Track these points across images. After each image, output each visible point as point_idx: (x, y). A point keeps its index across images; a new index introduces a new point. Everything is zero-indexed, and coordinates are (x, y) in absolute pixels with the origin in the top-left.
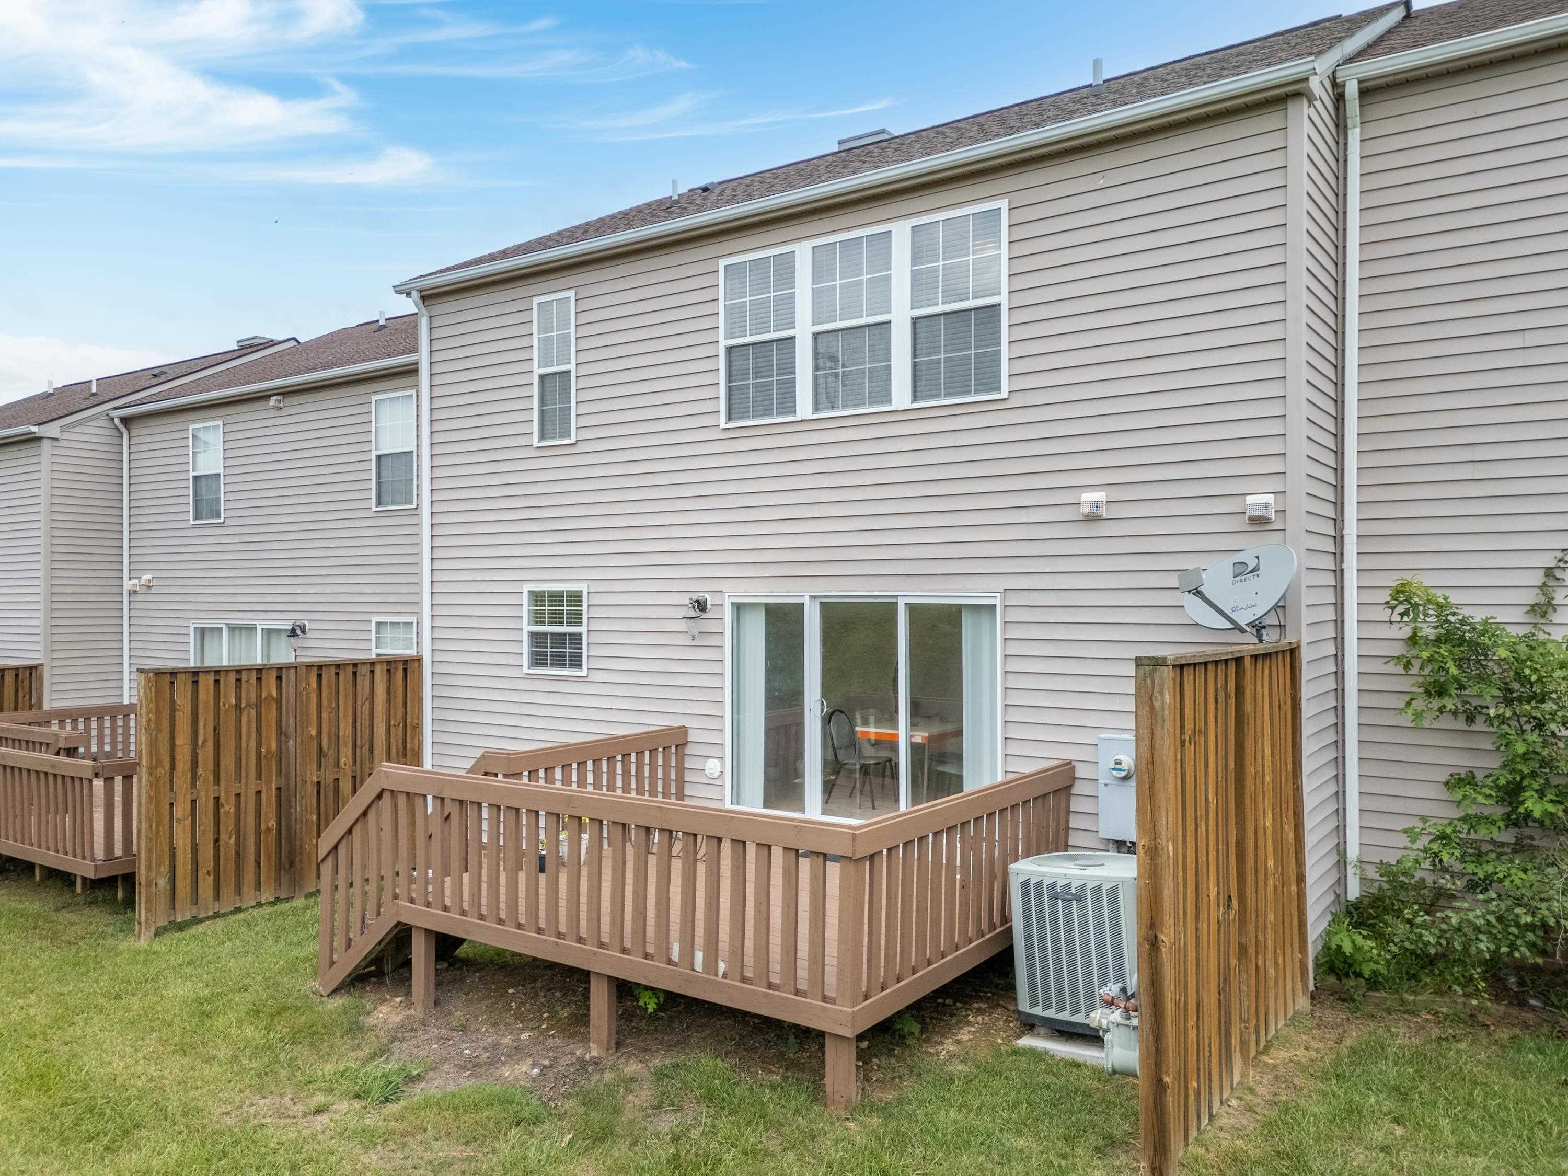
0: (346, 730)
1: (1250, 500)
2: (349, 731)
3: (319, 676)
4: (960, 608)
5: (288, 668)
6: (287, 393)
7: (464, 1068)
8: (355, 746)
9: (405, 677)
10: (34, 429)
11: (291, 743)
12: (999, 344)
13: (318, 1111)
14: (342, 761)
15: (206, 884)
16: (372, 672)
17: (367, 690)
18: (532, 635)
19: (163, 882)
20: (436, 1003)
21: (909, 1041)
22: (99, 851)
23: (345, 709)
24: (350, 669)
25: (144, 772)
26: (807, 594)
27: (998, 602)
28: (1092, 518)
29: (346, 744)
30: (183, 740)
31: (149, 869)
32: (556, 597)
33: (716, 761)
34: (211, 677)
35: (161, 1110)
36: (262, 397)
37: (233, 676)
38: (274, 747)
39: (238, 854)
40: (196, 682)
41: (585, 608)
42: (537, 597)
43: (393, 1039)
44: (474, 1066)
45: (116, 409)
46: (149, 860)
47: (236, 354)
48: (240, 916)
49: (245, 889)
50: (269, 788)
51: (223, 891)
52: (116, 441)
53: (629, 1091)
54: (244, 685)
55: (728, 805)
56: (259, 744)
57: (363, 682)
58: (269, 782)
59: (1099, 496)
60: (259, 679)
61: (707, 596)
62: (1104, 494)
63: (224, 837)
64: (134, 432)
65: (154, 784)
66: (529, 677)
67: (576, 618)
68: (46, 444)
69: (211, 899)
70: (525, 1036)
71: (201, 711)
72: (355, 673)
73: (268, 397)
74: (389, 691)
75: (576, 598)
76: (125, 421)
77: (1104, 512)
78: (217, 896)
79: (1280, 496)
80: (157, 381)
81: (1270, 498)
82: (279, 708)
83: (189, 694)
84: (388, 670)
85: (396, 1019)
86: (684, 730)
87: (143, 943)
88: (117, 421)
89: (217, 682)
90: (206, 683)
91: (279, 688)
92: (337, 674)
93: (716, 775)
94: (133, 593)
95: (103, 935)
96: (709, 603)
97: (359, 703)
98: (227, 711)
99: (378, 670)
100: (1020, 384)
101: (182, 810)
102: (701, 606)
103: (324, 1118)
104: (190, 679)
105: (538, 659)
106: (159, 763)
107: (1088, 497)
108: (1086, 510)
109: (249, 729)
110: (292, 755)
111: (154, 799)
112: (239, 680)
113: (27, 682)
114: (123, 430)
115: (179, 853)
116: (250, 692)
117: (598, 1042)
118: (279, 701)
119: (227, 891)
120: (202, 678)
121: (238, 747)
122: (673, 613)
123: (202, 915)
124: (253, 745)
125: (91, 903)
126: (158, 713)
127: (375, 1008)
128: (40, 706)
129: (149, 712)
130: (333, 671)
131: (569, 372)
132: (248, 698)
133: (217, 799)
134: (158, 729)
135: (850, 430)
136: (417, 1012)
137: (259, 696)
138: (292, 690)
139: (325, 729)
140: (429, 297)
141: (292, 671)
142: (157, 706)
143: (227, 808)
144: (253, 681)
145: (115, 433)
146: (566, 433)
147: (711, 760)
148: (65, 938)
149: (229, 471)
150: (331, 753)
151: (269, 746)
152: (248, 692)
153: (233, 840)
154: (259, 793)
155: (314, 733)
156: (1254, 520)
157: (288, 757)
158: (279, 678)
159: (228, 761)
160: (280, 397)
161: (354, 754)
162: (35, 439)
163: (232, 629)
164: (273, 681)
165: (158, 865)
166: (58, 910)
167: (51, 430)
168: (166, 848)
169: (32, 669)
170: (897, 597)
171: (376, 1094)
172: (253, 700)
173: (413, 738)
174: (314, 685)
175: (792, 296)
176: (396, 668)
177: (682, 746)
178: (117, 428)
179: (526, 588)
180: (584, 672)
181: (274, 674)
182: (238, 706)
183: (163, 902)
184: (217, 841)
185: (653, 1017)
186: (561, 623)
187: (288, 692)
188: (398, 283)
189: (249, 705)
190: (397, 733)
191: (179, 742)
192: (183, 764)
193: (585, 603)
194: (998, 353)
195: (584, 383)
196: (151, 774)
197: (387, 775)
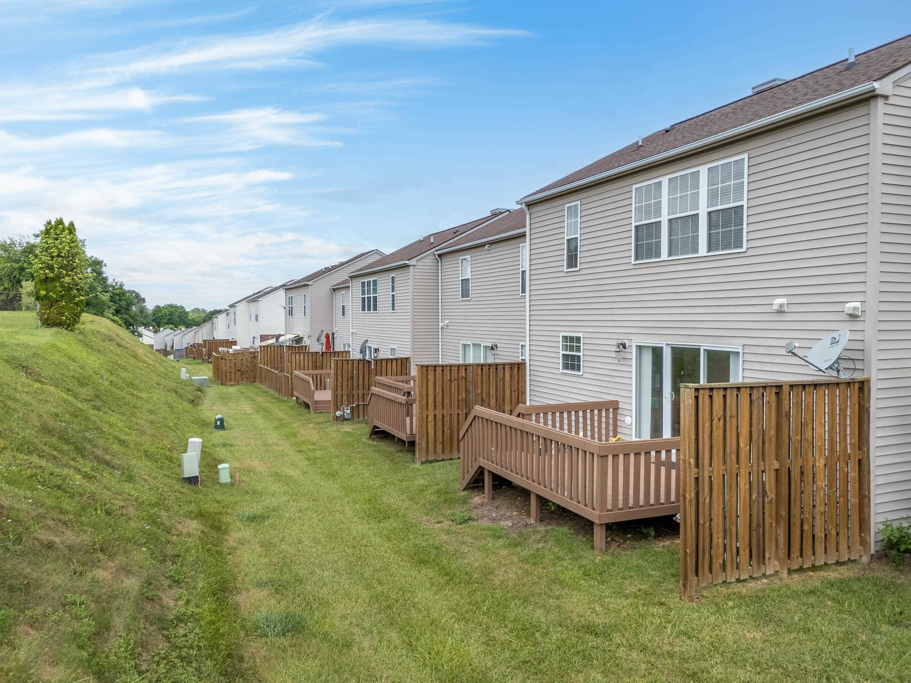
0: (493, 391)
1: (848, 305)
2: (494, 392)
3: (482, 369)
4: (729, 352)
5: (470, 366)
6: (492, 243)
7: (490, 520)
8: (496, 398)
9: (518, 371)
10: (407, 262)
11: (471, 395)
12: (743, 225)
13: (439, 523)
14: (492, 404)
15: (440, 447)
16: (504, 368)
17: (502, 375)
18: (563, 355)
19: (424, 444)
20: (493, 499)
21: (650, 538)
22: (408, 432)
23: (493, 383)
24: (495, 367)
25: (417, 402)
26: (665, 343)
27: (740, 350)
28: (780, 312)
29: (493, 397)
30: (431, 391)
31: (419, 438)
32: (572, 339)
33: (629, 417)
34: (441, 368)
35: (397, 515)
36: (482, 245)
37: (448, 368)
38: (464, 397)
39: (451, 437)
40: (435, 370)
41: (582, 345)
42: (565, 338)
43: (475, 508)
44: (494, 520)
45: (436, 251)
46: (419, 435)
47: (491, 218)
48: (451, 461)
49: (454, 451)
50: (462, 413)
51: (446, 451)
52: (436, 264)
53: (534, 534)
54: (453, 371)
55: (634, 439)
56: (458, 396)
57: (500, 372)
58: (462, 411)
59: (783, 301)
60: (458, 370)
61: (626, 341)
62: (785, 300)
63: (446, 430)
64: (443, 260)
65: (421, 408)
66: (563, 374)
67: (578, 349)
68: (411, 268)
69: (441, 453)
70: (515, 513)
71: (437, 381)
72: (496, 368)
73: (484, 245)
74: (511, 376)
75: (578, 339)
76: (440, 256)
77: (786, 309)
78: (443, 452)
79: (863, 303)
80: (455, 235)
81: (858, 305)
82: (466, 381)
83: (433, 374)
84: (511, 368)
85: (479, 502)
86: (617, 402)
87: (417, 466)
88: (437, 256)
89: (443, 370)
90: (439, 370)
91: (466, 373)
92: (489, 369)
93: (629, 424)
94: (442, 328)
95: (407, 462)
96: (627, 345)
97: (498, 381)
98: (446, 381)
99: (507, 367)
100: (752, 244)
101: (431, 418)
102: (624, 346)
103: (439, 525)
104: (433, 368)
105: (566, 366)
106: (423, 399)
107: (778, 301)
108: (776, 307)
109: (455, 389)
110: (471, 401)
111: (421, 413)
112: (451, 370)
113: (405, 364)
114: (439, 260)
115: (430, 435)
116: (455, 375)
117: (533, 518)
118: (466, 378)
119: (447, 451)
120: (437, 368)
121: (451, 396)
122: (610, 348)
123: (438, 459)
124: (456, 395)
125: (408, 451)
126: (422, 381)
127: (475, 497)
128: (410, 374)
129: (419, 380)
130: (487, 367)
131: (577, 238)
132: (454, 377)
133: (443, 415)
134: (422, 387)
135: (684, 265)
136: (486, 500)
137: (458, 376)
138: (471, 375)
139: (484, 391)
140: (530, 205)
141: (471, 367)
142: (422, 378)
143: (447, 419)
144: (456, 370)
145: (436, 261)
146: (576, 266)
147: (628, 417)
148: (395, 461)
149: (473, 277)
150: (487, 400)
151: (462, 396)
152: (454, 374)
153: (449, 432)
154: (458, 414)
155: (480, 392)
156: (851, 315)
157: (469, 402)
158: (466, 369)
159: (447, 401)
160: (489, 245)
161: (496, 402)
162: (408, 266)
163: (474, 345)
164: (464, 371)
165: (423, 437)
166: (398, 452)
167: (413, 262)
168: (425, 432)
169: (407, 359)
170: (700, 346)
171: (458, 521)
172: (456, 377)
173: (522, 397)
174: (480, 373)
175: (660, 202)
176: (514, 367)
177: (616, 409)
178: (437, 259)
179: (561, 334)
180: (581, 374)
181: (464, 368)
182: (450, 380)
183: (424, 452)
184: (443, 431)
185: (553, 512)
186: (573, 351)
187: (469, 375)
188: (518, 200)
189: (455, 379)
190: (515, 394)
191: (429, 392)
192: (431, 401)
193: (582, 342)
194: (742, 229)
195: (583, 243)
196: (420, 404)
197: (476, 410)
